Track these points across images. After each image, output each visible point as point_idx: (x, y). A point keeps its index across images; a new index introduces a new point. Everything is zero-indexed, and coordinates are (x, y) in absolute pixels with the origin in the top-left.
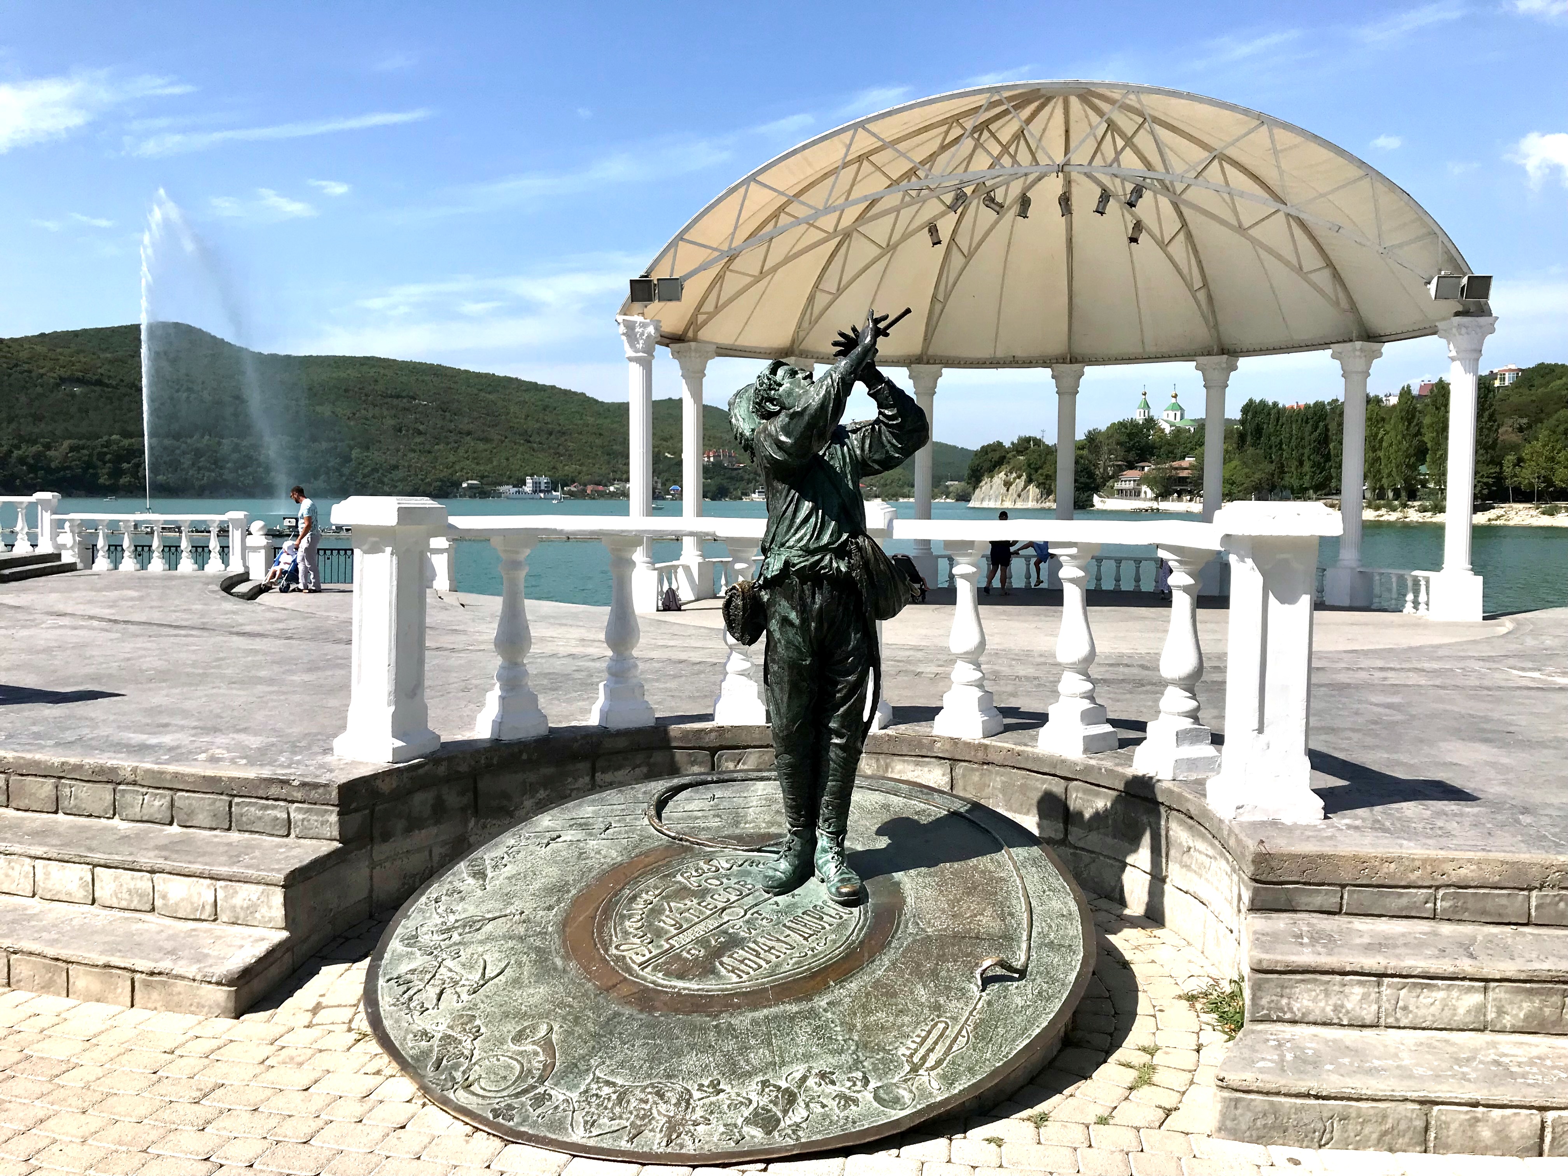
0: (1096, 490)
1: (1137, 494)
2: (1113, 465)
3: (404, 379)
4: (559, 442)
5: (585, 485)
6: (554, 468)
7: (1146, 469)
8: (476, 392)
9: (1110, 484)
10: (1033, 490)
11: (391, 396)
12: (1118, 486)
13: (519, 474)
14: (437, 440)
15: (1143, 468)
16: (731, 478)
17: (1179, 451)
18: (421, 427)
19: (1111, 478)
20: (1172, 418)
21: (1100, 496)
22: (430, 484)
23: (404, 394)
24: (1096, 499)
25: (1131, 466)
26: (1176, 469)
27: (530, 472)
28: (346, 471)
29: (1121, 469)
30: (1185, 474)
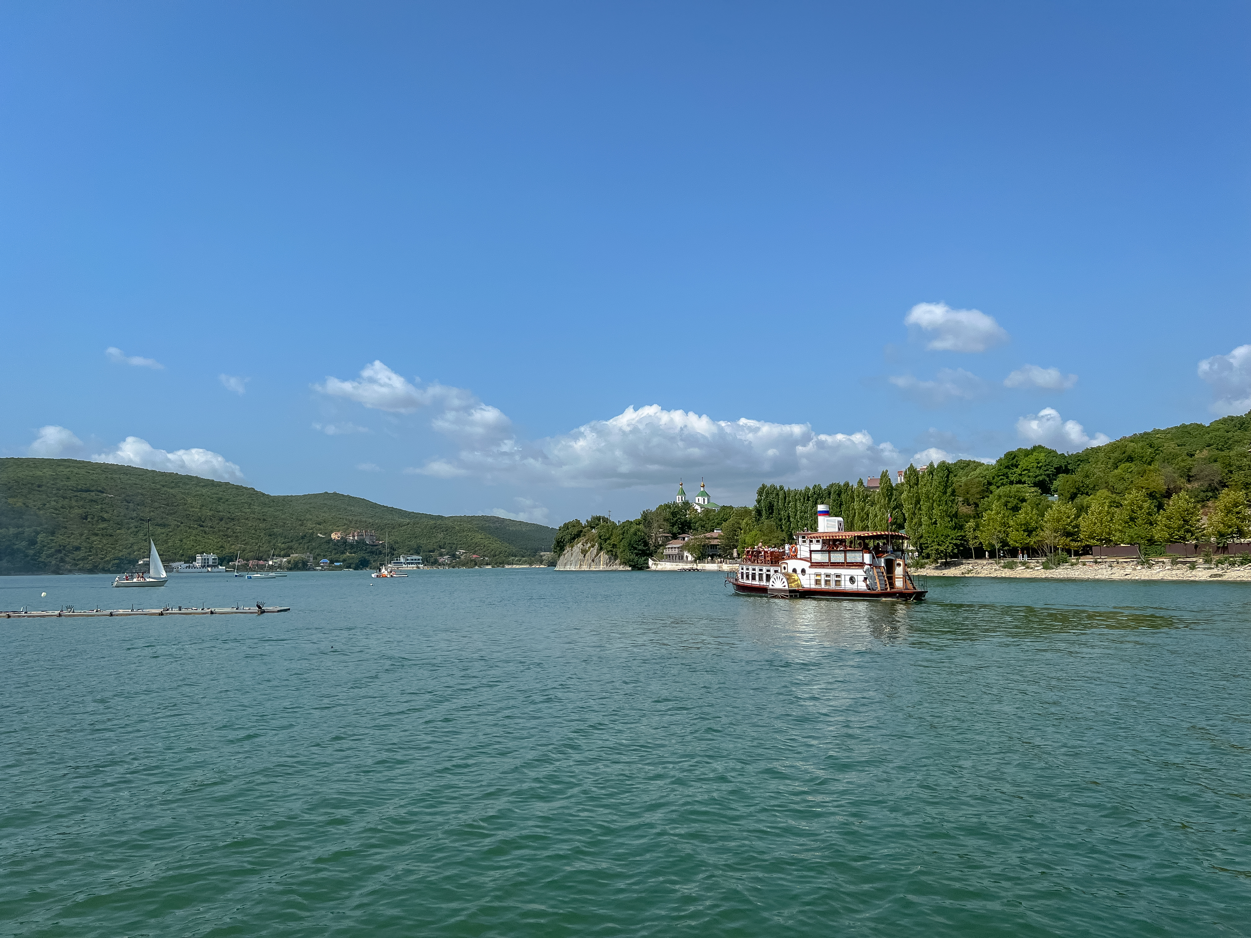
0: (651, 555)
1: (681, 558)
2: (662, 536)
3: (94, 477)
4: (227, 526)
5: (248, 560)
6: (222, 547)
7: (686, 539)
8: (159, 487)
9: (660, 550)
10: (604, 556)
11: (81, 490)
12: (666, 552)
13: (190, 553)
14: (120, 525)
15: (684, 539)
16: (372, 552)
17: (708, 526)
18: (106, 516)
19: (661, 546)
20: (701, 502)
21: (653, 560)
22: (108, 562)
23: (93, 489)
24: (650, 562)
25: (675, 537)
26: (709, 538)
27: (201, 550)
28: (31, 552)
29: (667, 540)
30: (715, 542)
